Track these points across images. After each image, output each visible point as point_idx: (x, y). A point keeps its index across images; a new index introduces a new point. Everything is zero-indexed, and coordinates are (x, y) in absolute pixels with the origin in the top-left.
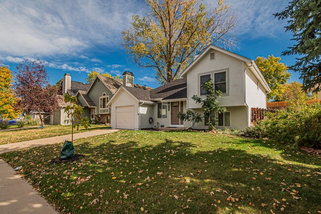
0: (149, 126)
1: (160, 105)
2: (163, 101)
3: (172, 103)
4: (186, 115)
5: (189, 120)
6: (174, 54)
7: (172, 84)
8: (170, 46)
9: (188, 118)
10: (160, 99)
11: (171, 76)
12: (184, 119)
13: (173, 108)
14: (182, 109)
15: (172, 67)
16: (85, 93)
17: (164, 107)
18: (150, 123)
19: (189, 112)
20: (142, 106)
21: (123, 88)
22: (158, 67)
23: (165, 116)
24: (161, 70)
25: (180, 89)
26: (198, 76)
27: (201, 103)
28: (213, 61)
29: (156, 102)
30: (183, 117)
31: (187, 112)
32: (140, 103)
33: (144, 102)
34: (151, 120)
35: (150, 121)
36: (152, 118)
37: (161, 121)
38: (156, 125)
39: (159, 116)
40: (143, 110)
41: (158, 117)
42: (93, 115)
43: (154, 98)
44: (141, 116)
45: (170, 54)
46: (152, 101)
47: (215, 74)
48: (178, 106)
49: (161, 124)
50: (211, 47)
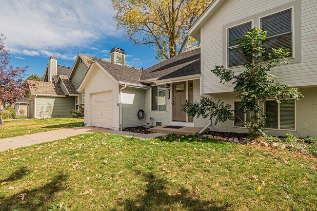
0: (138, 123)
1: (154, 89)
2: (159, 83)
3: (174, 85)
4: (200, 106)
5: (206, 117)
6: (178, 23)
7: (175, 59)
8: (173, 11)
9: (202, 113)
10: (154, 80)
11: (175, 53)
12: (196, 115)
13: (176, 94)
14: (191, 96)
15: (176, 41)
16: (66, 78)
17: (162, 94)
18: (140, 118)
19: (205, 102)
20: (124, 91)
21: (97, 64)
22: (158, 43)
23: (163, 108)
24: (162, 46)
25: (187, 64)
26: (224, 30)
27: (231, 82)
29: (149, 84)
30: (193, 111)
31: (202, 101)
32: (121, 86)
33: (126, 84)
34: (141, 114)
35: (138, 115)
36: (142, 111)
37: (157, 116)
38: (149, 122)
39: (154, 107)
40: (128, 99)
41: (152, 109)
42: (77, 106)
43: (146, 78)
44: (123, 108)
45: (173, 22)
46: (142, 83)
47: (262, 19)
48: (184, 91)
49: (157, 120)
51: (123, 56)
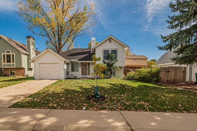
2: (79, 62)
3: (82, 63)
13: (83, 66)
14: (89, 67)
26: (102, 50)
28: (110, 44)
32: (65, 62)
33: (68, 61)
36: (68, 72)
37: (74, 73)
38: (71, 76)
41: (72, 71)
47: (112, 50)
48: (86, 65)
50: (111, 36)
51: (34, 42)
